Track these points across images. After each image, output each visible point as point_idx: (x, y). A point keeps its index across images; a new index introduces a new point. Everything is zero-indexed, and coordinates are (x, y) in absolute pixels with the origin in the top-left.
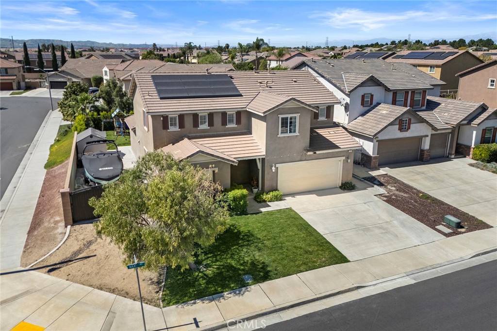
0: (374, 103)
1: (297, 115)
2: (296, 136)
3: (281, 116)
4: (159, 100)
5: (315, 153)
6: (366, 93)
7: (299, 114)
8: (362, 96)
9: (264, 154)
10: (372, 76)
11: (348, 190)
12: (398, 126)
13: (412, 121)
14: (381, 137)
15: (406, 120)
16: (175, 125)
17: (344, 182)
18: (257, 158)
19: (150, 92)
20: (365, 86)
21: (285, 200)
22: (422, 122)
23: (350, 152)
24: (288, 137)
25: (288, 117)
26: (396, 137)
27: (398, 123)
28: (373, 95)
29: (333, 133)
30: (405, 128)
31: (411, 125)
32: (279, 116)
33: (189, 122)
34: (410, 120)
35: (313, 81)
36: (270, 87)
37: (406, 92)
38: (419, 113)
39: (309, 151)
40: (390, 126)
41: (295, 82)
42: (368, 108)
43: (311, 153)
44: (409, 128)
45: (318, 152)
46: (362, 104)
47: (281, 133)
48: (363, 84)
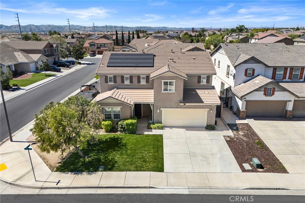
0: (255, 74)
1: (174, 81)
2: (174, 93)
3: (163, 81)
4: (107, 67)
5: (185, 104)
6: (249, 68)
7: (175, 80)
8: (246, 69)
9: (153, 101)
10: (253, 56)
11: (209, 130)
12: (263, 92)
13: (276, 89)
14: (248, 98)
15: (271, 89)
16: (112, 81)
17: (208, 125)
18: (151, 103)
19: (103, 63)
20: (248, 63)
21: (165, 129)
22: (285, 91)
23: (213, 106)
24: (168, 93)
25: (168, 82)
26: (261, 99)
27: (263, 90)
28: (255, 69)
29: (208, 93)
30: (270, 94)
31: (275, 92)
32: (162, 80)
33: (119, 80)
34: (274, 89)
35: (207, 59)
36: (175, 62)
37: (285, 68)
38: (281, 84)
39: (181, 102)
40: (254, 92)
41: (194, 59)
42: (250, 78)
43: (183, 104)
44: (273, 94)
45: (187, 104)
46: (246, 75)
47: (164, 90)
48: (245, 62)
